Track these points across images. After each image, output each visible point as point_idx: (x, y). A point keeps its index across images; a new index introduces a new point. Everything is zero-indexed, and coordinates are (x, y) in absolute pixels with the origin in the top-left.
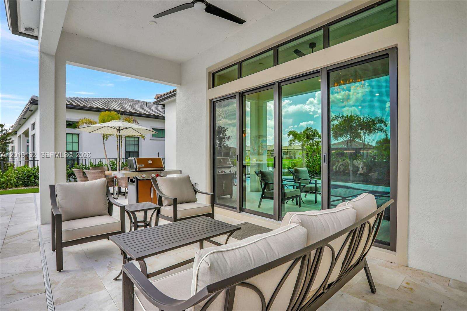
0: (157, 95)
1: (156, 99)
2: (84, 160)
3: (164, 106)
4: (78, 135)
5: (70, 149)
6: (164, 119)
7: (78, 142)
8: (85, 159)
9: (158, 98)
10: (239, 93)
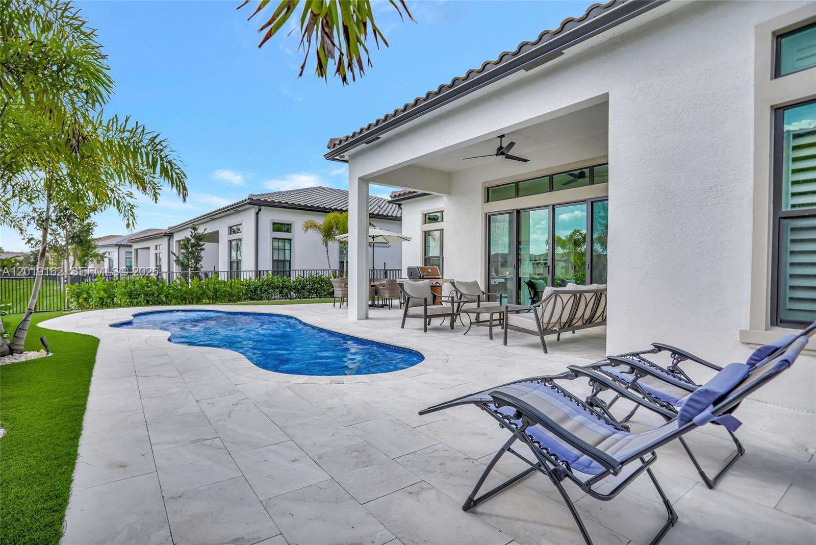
0: (393, 193)
1: (392, 197)
2: (302, 271)
3: (400, 205)
4: (290, 240)
5: (276, 258)
6: (401, 221)
7: (290, 250)
8: (304, 271)
9: (395, 196)
10: (517, 210)
